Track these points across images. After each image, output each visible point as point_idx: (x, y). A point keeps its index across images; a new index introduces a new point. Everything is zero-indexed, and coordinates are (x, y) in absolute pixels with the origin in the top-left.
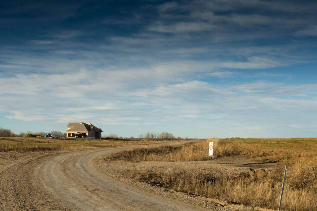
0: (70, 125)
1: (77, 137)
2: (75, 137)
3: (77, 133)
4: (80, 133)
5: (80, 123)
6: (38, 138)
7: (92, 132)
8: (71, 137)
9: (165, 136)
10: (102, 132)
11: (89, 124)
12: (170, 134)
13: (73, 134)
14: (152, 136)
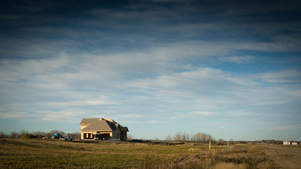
0: (84, 121)
1: (98, 138)
2: (95, 138)
3: (96, 132)
4: (101, 133)
5: (99, 119)
6: (44, 140)
7: (118, 131)
8: (88, 138)
9: (201, 138)
10: (127, 132)
11: (111, 121)
12: (208, 136)
13: (89, 134)
14: (184, 137)
